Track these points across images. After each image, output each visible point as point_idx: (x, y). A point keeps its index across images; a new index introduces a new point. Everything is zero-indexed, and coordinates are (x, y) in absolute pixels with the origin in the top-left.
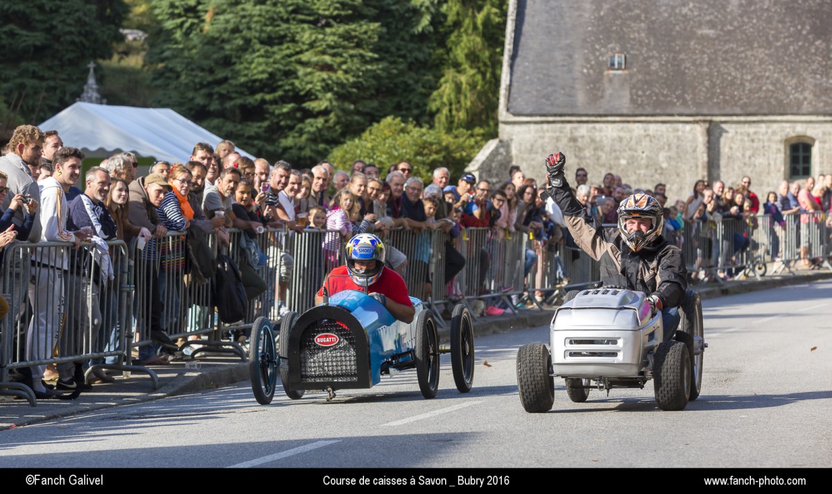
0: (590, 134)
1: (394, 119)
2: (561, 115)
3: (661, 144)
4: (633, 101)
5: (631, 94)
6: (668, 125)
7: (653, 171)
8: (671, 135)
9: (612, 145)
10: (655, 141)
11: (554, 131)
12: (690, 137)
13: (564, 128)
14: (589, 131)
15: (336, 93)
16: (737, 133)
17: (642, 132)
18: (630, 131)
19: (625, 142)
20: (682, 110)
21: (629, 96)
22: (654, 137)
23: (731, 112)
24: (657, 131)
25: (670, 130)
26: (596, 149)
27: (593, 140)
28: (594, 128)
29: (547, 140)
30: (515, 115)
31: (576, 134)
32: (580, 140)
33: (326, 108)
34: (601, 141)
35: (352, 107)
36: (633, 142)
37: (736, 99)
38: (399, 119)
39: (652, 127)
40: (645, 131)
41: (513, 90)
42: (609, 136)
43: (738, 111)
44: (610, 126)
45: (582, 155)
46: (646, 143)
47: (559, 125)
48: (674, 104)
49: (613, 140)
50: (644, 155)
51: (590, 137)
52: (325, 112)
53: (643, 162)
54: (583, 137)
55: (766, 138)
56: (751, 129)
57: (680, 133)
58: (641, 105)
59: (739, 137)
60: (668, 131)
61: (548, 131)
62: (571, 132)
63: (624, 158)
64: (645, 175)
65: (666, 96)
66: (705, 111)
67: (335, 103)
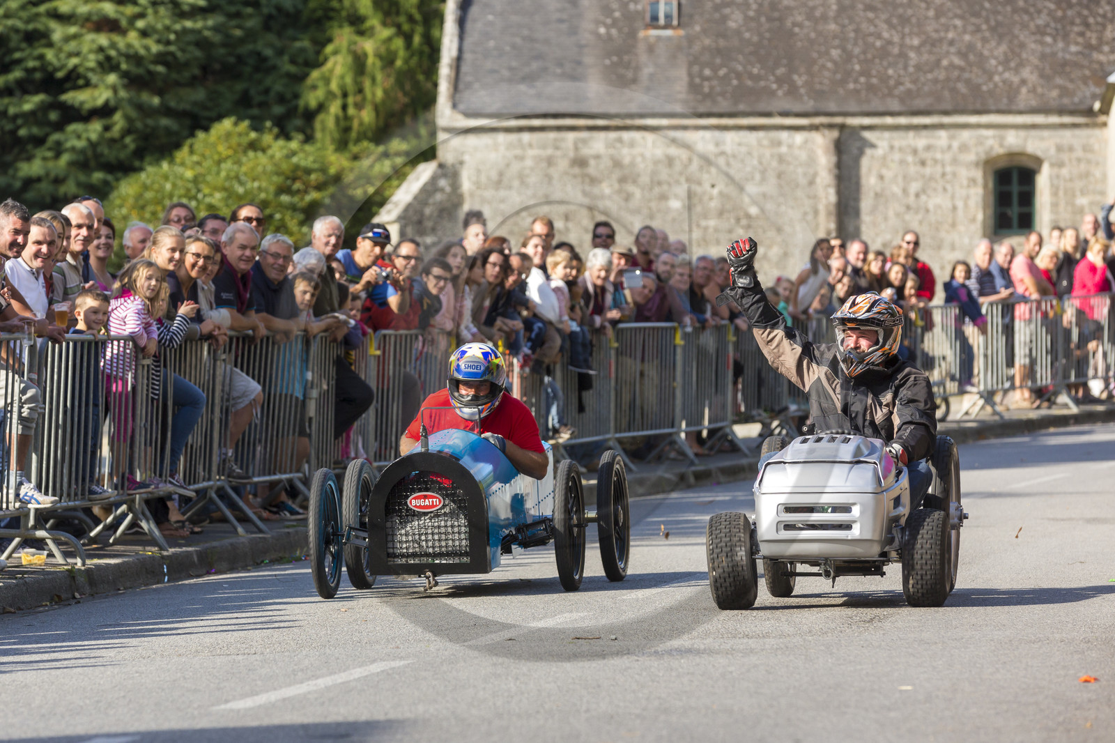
0: (611, 151)
1: (236, 124)
2: (556, 116)
3: (748, 169)
4: (694, 88)
5: (690, 75)
6: (761, 134)
7: (733, 221)
8: (767, 153)
9: (654, 173)
10: (736, 165)
11: (544, 147)
12: (803, 156)
13: (563, 140)
14: (609, 145)
15: (125, 75)
16: (892, 148)
17: (712, 146)
18: (689, 145)
19: (678, 167)
20: (787, 105)
21: (685, 78)
22: (734, 156)
23: (881, 109)
24: (740, 144)
25: (765, 142)
26: (622, 180)
27: (617, 164)
28: (620, 140)
29: (529, 163)
30: (468, 115)
31: (586, 151)
32: (592, 162)
33: (107, 103)
34: (633, 164)
35: (156, 101)
36: (694, 167)
37: (892, 82)
38: (245, 124)
39: (730, 138)
40: (717, 144)
41: (465, 68)
42: (648, 154)
43: (895, 105)
44: (650, 137)
45: (596, 191)
47: (552, 135)
48: (772, 94)
49: (656, 162)
50: (715, 191)
51: (612, 158)
52: (105, 112)
53: (714, 204)
54: (597, 157)
55: (948, 157)
56: (919, 141)
57: (784, 149)
58: (709, 96)
59: (897, 156)
60: (760, 144)
61: (530, 145)
62: (576, 149)
63: (676, 197)
64: (716, 230)
65: (757, 78)
66: (832, 107)
67: (123, 94)
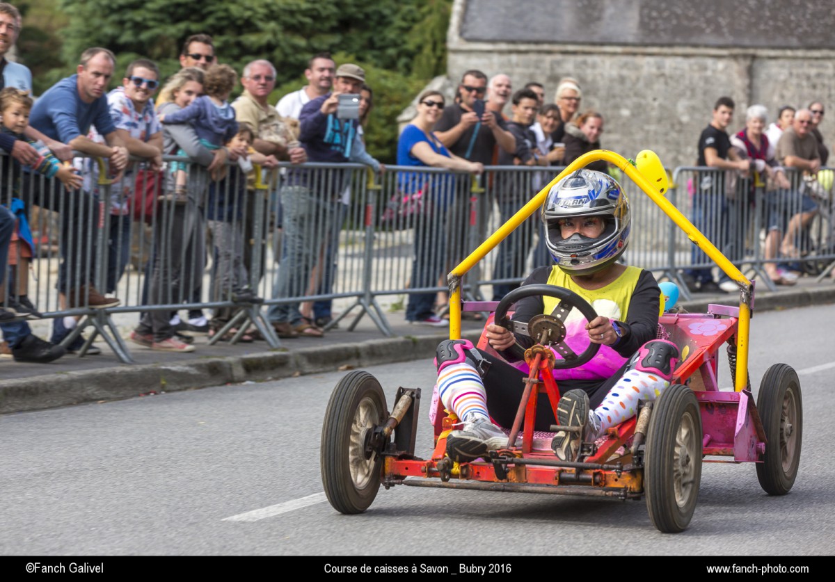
0: (578, 71)
2: (537, 42)
3: (682, 87)
4: (642, 25)
5: (641, 15)
6: (692, 61)
7: (668, 127)
8: (696, 76)
9: (610, 88)
10: (672, 83)
11: (527, 66)
12: (723, 78)
13: (542, 61)
14: (577, 66)
16: (791, 74)
17: (654, 70)
18: (637, 68)
19: (628, 84)
20: (712, 39)
21: (637, 18)
22: (671, 77)
23: (784, 44)
24: (676, 68)
25: (695, 67)
28: (585, 63)
30: (470, 40)
31: (559, 71)
33: (269, 43)
34: (594, 81)
35: (304, 42)
36: (641, 85)
37: (793, 25)
39: (669, 63)
40: (659, 68)
42: (606, 74)
43: (794, 42)
44: (608, 61)
46: (659, 86)
47: (533, 57)
48: (702, 31)
49: (612, 80)
50: (656, 104)
53: (654, 114)
56: (813, 69)
57: (709, 73)
58: (654, 31)
59: (795, 81)
60: (691, 69)
61: (517, 65)
62: (552, 69)
63: (626, 107)
64: (656, 133)
65: (691, 19)
66: (746, 41)
